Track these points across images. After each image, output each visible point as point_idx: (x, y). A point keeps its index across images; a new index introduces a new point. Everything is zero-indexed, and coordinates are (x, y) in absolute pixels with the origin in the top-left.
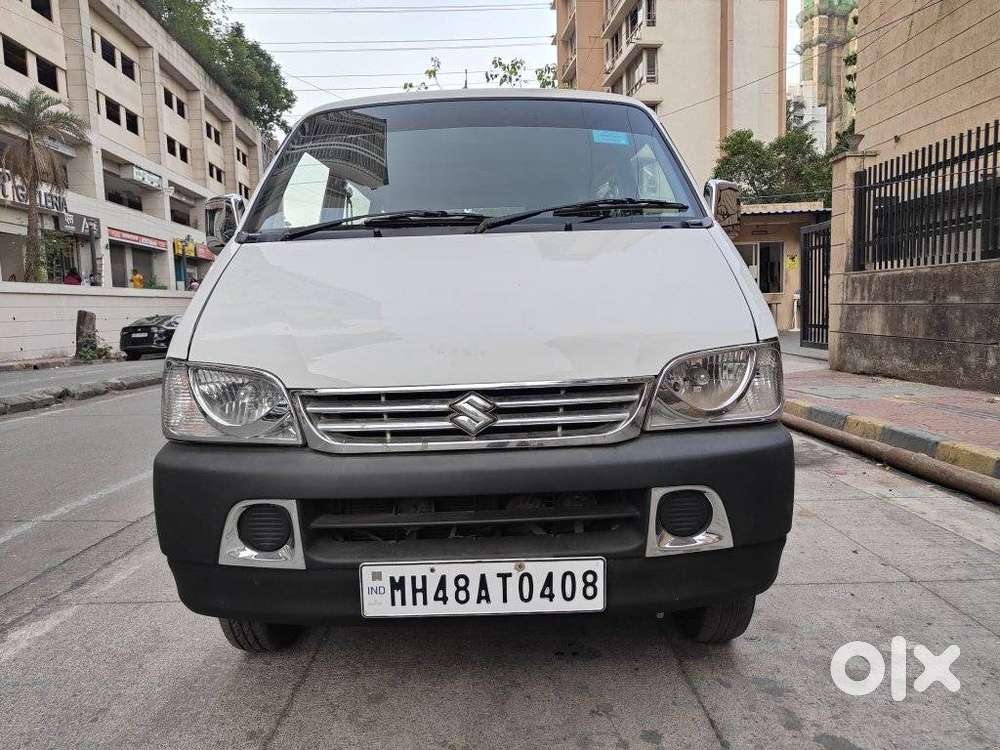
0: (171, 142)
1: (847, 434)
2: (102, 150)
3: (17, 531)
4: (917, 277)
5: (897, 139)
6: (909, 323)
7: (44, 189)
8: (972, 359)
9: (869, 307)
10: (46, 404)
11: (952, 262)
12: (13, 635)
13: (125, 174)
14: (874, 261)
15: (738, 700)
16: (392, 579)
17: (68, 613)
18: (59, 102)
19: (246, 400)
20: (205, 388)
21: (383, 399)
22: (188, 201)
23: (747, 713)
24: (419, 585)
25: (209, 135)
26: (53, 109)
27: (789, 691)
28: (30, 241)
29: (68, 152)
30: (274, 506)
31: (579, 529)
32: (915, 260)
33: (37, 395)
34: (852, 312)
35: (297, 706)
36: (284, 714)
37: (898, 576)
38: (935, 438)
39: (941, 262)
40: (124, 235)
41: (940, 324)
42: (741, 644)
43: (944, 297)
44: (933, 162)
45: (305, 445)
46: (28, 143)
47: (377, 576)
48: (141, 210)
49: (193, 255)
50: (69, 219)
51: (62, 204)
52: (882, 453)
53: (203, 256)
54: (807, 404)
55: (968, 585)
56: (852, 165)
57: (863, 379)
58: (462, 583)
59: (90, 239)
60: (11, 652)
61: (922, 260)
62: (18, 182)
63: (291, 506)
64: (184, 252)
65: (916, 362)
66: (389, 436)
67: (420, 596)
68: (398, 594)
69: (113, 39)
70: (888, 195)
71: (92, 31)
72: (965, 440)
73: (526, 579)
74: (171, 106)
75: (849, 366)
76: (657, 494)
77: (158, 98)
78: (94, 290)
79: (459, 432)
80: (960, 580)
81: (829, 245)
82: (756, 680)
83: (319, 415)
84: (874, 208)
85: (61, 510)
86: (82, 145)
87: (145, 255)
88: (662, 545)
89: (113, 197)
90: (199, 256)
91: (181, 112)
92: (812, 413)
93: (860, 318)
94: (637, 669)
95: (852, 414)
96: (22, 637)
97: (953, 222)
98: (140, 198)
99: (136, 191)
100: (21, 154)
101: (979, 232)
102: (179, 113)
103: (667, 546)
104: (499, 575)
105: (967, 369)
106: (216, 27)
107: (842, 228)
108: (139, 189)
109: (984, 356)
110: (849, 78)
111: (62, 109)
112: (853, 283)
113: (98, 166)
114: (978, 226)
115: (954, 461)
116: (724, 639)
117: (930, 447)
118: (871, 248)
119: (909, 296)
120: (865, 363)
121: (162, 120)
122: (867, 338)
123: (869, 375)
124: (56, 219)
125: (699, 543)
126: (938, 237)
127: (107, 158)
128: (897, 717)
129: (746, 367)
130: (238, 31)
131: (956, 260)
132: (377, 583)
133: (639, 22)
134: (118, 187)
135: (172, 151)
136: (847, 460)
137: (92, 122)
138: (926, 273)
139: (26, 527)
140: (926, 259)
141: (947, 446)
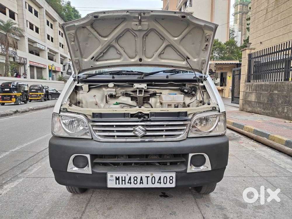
0: (48, 36)
1: (244, 131)
2: (28, 38)
3: (4, 154)
4: (265, 85)
5: (261, 43)
6: (262, 98)
7: (11, 49)
8: (280, 110)
9: (251, 93)
10: (11, 114)
11: (275, 81)
12: (5, 187)
13: (35, 45)
14: (253, 80)
15: (211, 211)
16: (116, 177)
17: (21, 180)
18: (16, 24)
19: (75, 125)
20: (64, 121)
21: (115, 126)
22: (53, 54)
23: (213, 215)
24: (124, 179)
25: (60, 34)
26: (14, 26)
27: (225, 209)
28: (6, 65)
29: (18, 38)
30: (83, 156)
31: (168, 164)
32: (265, 80)
33: (9, 112)
34: (246, 94)
35: (87, 210)
36: (84, 212)
37: (257, 175)
38: (269, 133)
39: (272, 81)
40: (34, 63)
41: (271, 99)
42: (212, 195)
43: (273, 91)
44: (271, 52)
45: (92, 139)
46: (6, 35)
47: (112, 176)
48: (39, 56)
49: (54, 70)
50: (18, 58)
51: (16, 54)
52: (253, 137)
53: (57, 70)
54: (233, 121)
55: (276, 178)
56: (248, 52)
57: (249, 114)
58: (135, 179)
59: (24, 64)
60: (5, 192)
61: (267, 80)
62: (3, 47)
63: (88, 156)
64: (51, 68)
65: (264, 109)
66: (116, 137)
67: (124, 182)
68: (117, 181)
69: (32, 5)
70: (258, 61)
71: (26, 2)
72: (277, 134)
73: (153, 178)
74: (49, 25)
75: (245, 110)
76: (191, 155)
77: (45, 23)
78: (25, 79)
79: (136, 136)
80: (274, 177)
81: (240, 74)
82: (216, 205)
83: (96, 130)
84: (254, 64)
85: (17, 148)
86: (22, 36)
87: (40, 69)
88: (191, 169)
89: (31, 52)
90: (56, 70)
91: (52, 27)
92: (234, 124)
93: (249, 96)
94: (183, 201)
95: (246, 125)
96: (8, 187)
97: (276, 69)
98: (39, 52)
99: (38, 50)
100: (4, 38)
101: (283, 73)
102: (51, 28)
103: (193, 169)
104: (146, 177)
105: (278, 112)
106: (62, 2)
107: (244, 70)
108: (39, 50)
109: (284, 109)
110: (248, 24)
111: (17, 26)
112: (247, 86)
113: (27, 43)
114: (283, 71)
115: (274, 141)
116: (208, 193)
117: (267, 136)
118: (252, 76)
119: (263, 90)
120: (249, 109)
121: (46, 30)
122: (250, 102)
123: (251, 112)
124: (14, 58)
125: (201, 169)
126: (272, 74)
127: (29, 40)
128: (255, 217)
129: (216, 119)
130: (69, 4)
131: (277, 81)
132: (111, 178)
133: (187, 5)
134: (32, 49)
135: (49, 39)
136: (243, 138)
137: (25, 30)
138: (268, 84)
139: (7, 153)
140: (268, 80)
141: (272, 136)
